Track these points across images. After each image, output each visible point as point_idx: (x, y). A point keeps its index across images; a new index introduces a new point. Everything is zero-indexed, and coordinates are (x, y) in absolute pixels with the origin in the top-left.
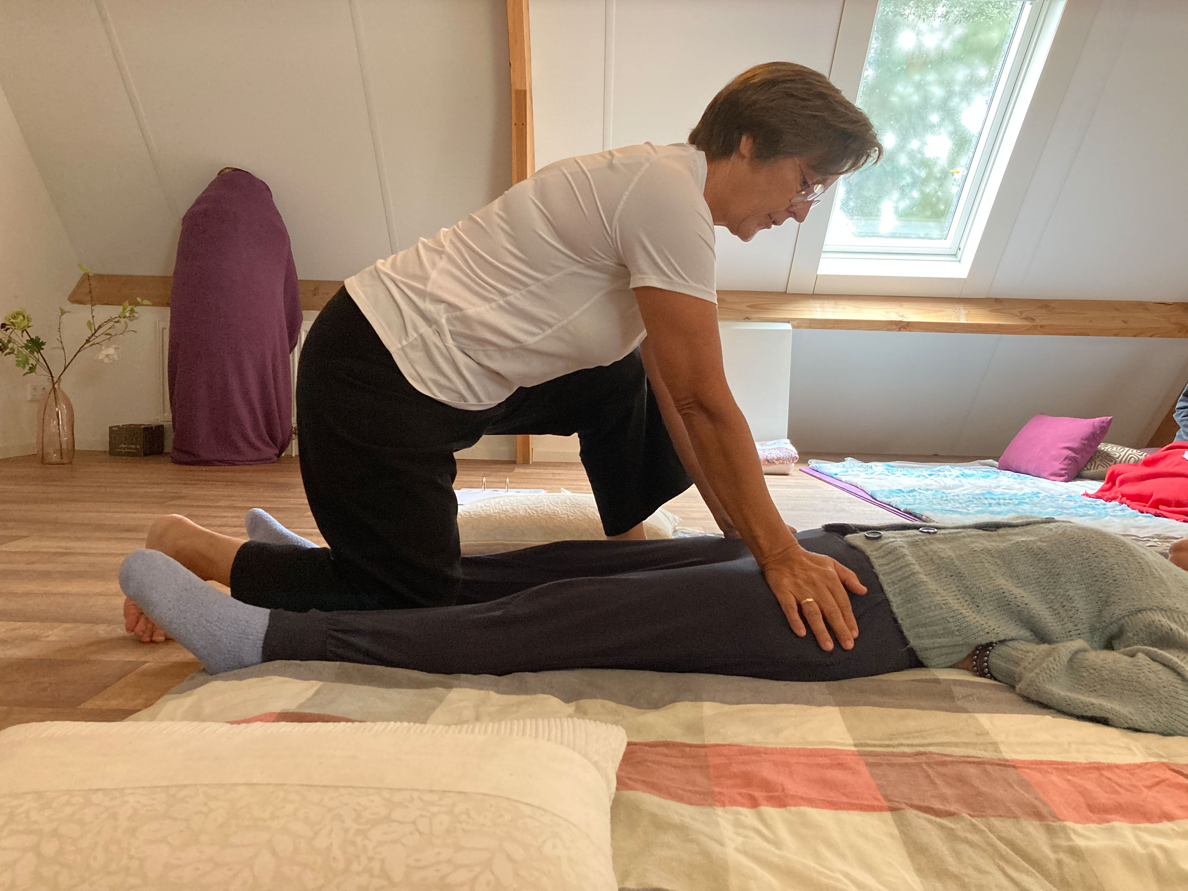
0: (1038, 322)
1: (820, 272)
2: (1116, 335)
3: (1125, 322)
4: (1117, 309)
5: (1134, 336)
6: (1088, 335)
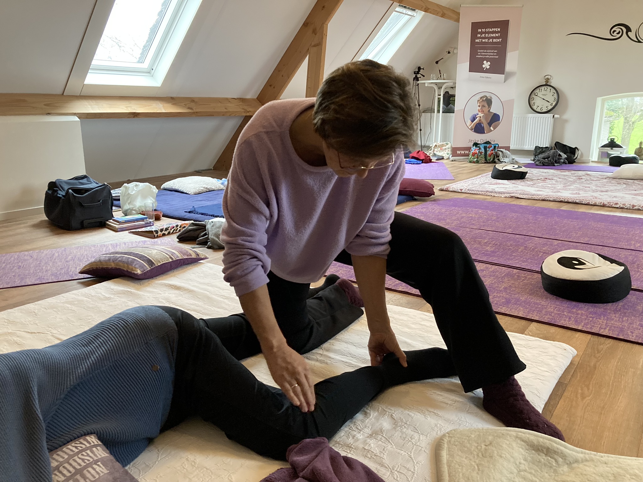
0: (194, 110)
1: (87, 82)
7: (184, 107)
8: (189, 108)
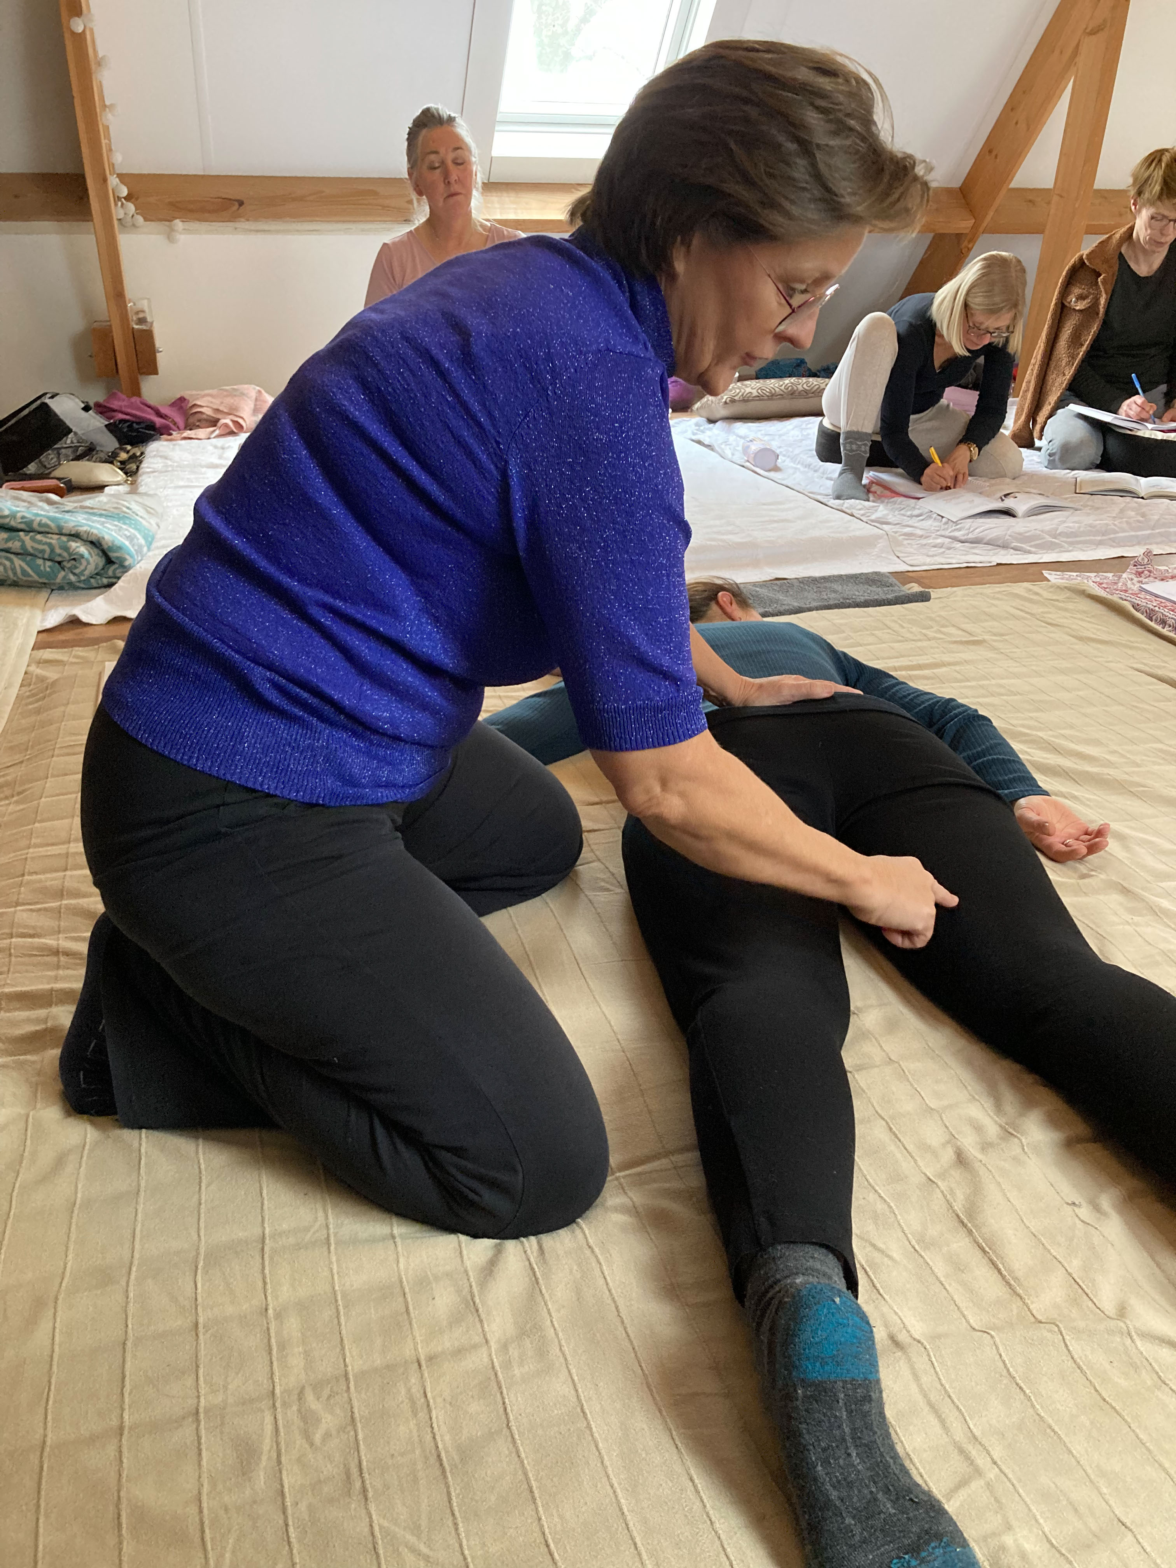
1: (495, 153)
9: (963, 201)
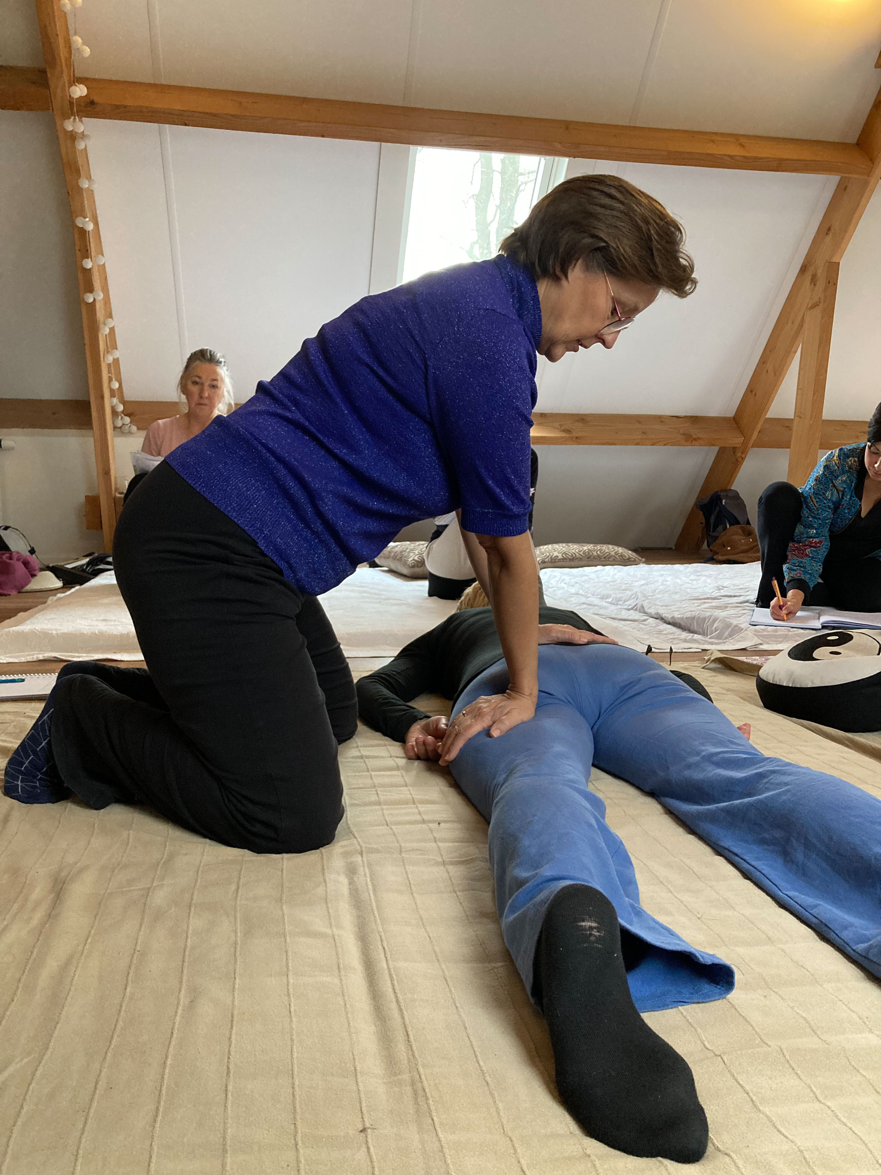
0: (575, 434)
2: (637, 444)
3: (644, 433)
4: (639, 422)
5: (652, 445)
6: (615, 444)
7: (558, 429)
8: (564, 431)
9: (736, 425)
